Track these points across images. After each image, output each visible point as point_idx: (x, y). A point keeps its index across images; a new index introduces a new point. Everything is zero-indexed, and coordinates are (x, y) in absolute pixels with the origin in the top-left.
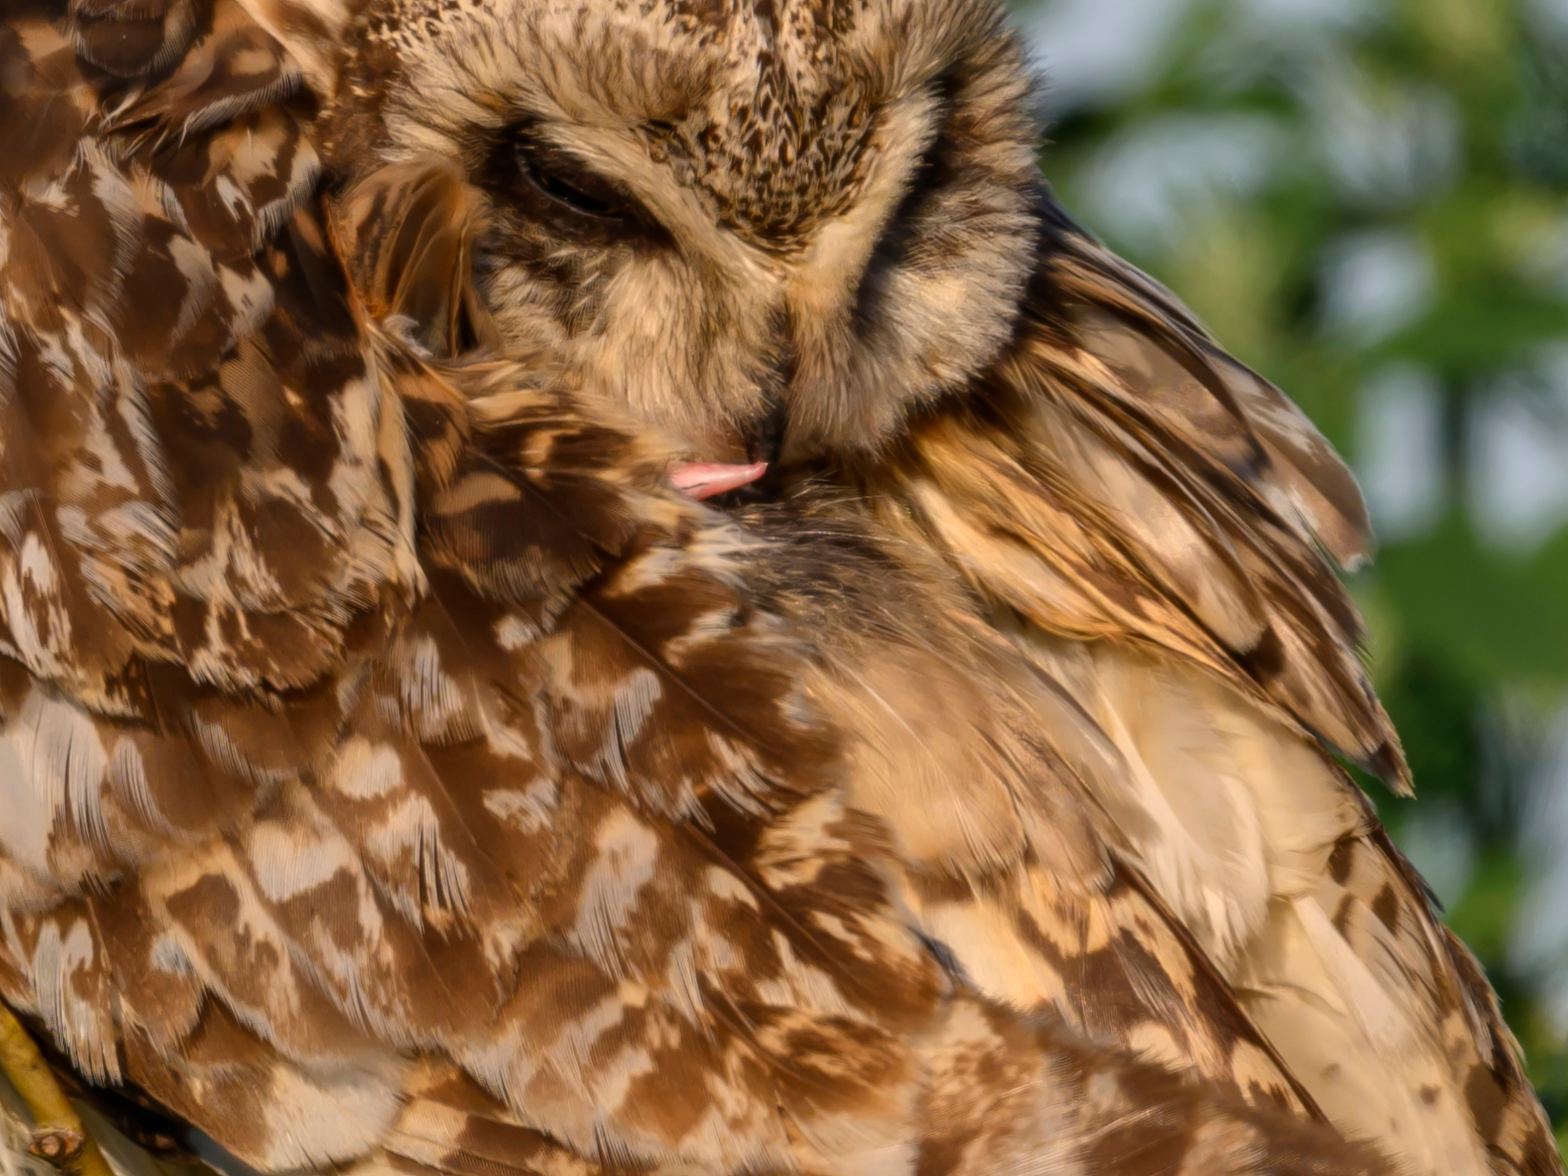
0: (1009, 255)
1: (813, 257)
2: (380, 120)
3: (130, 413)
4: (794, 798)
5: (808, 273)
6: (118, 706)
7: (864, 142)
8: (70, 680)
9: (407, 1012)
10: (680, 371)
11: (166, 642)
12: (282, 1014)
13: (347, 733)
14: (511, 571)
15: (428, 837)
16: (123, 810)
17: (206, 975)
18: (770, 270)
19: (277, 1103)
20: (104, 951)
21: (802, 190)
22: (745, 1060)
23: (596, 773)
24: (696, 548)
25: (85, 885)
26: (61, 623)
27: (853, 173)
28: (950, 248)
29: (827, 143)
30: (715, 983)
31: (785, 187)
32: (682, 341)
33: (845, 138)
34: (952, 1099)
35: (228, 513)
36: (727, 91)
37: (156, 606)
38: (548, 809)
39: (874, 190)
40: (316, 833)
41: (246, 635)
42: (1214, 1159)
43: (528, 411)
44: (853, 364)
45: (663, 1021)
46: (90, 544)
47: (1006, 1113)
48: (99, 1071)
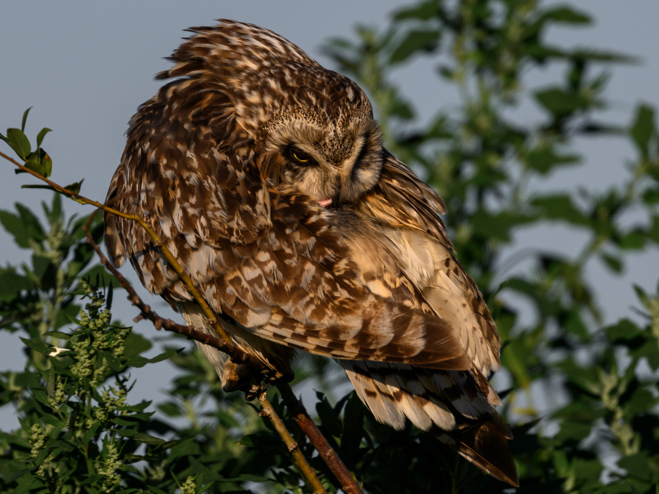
0: (378, 166)
1: (343, 166)
2: (265, 143)
3: (220, 194)
4: (340, 259)
5: (343, 169)
6: (217, 246)
7: (351, 146)
8: (209, 242)
9: (272, 299)
10: (320, 188)
11: (226, 235)
12: (250, 301)
13: (259, 250)
14: (287, 219)
15: (275, 268)
16: (219, 264)
17: (237, 294)
18: (336, 169)
19: (249, 315)
20: (218, 291)
21: (341, 154)
22: (332, 306)
23: (305, 256)
24: (321, 215)
25: (213, 278)
26: (208, 232)
27: (350, 151)
28: (368, 165)
29: (345, 146)
30: (326, 292)
31: (338, 153)
32: (320, 182)
33: (348, 145)
34: (369, 312)
35: (237, 213)
36: (328, 137)
37: (224, 229)
38: (296, 262)
39: (353, 154)
40: (255, 268)
41: (240, 234)
42: (415, 322)
43: (291, 192)
44: (351, 186)
45: (317, 299)
46: (212, 217)
47: (378, 314)
48: (218, 311)
